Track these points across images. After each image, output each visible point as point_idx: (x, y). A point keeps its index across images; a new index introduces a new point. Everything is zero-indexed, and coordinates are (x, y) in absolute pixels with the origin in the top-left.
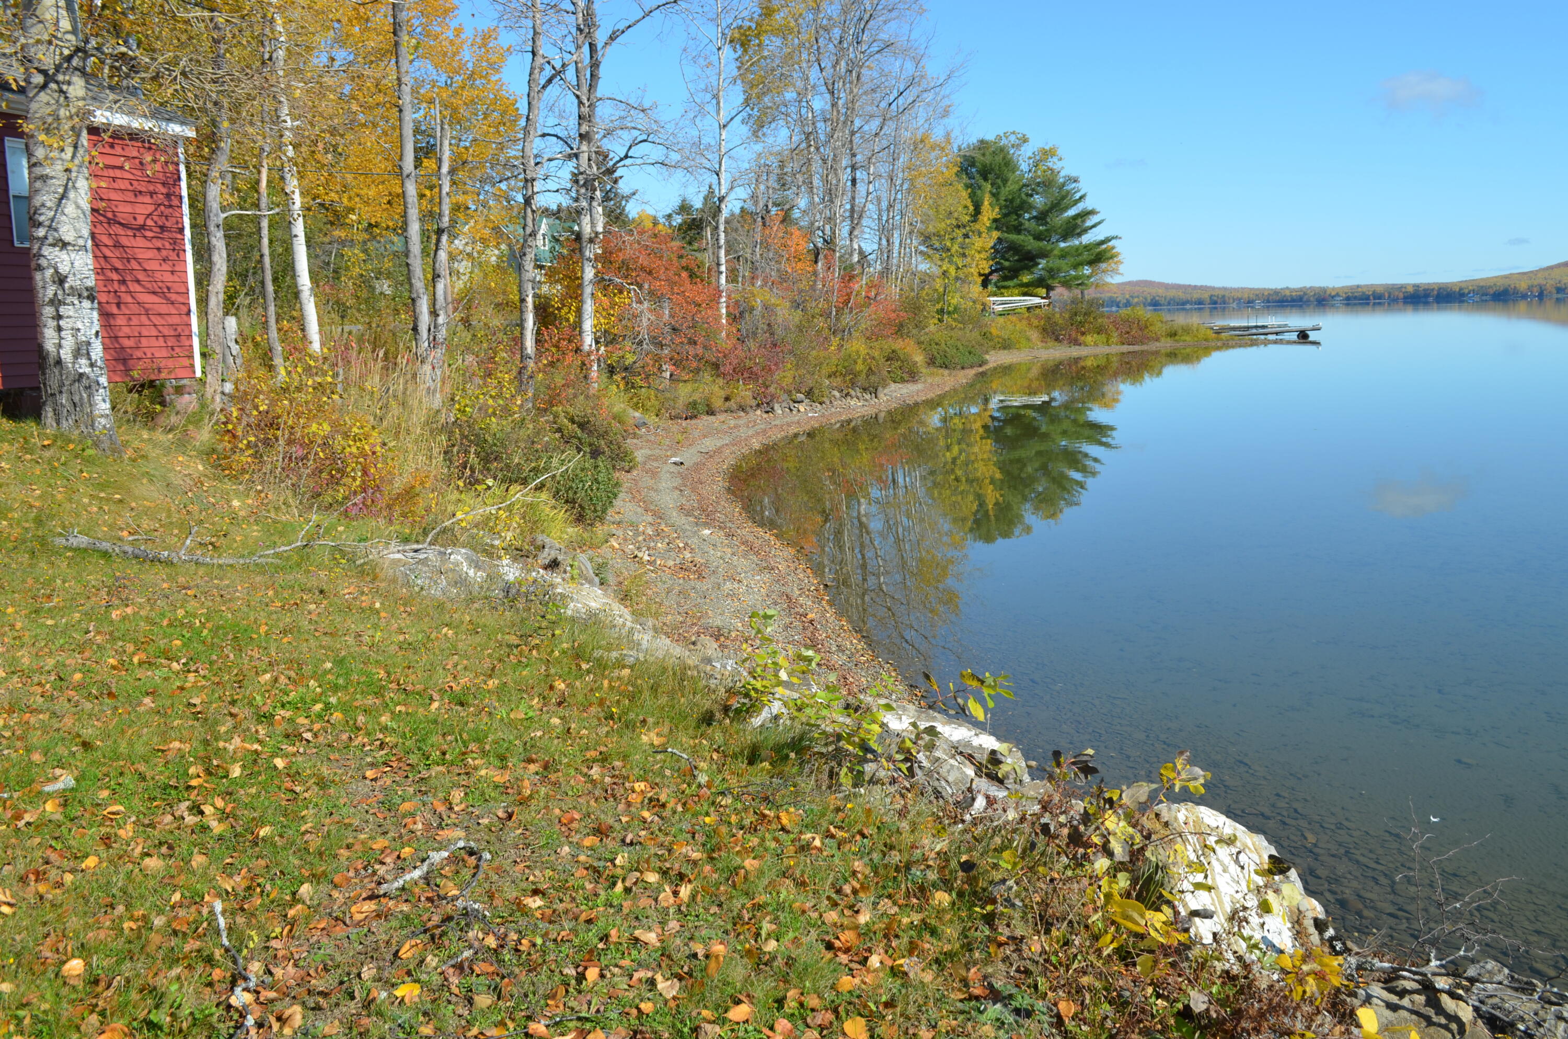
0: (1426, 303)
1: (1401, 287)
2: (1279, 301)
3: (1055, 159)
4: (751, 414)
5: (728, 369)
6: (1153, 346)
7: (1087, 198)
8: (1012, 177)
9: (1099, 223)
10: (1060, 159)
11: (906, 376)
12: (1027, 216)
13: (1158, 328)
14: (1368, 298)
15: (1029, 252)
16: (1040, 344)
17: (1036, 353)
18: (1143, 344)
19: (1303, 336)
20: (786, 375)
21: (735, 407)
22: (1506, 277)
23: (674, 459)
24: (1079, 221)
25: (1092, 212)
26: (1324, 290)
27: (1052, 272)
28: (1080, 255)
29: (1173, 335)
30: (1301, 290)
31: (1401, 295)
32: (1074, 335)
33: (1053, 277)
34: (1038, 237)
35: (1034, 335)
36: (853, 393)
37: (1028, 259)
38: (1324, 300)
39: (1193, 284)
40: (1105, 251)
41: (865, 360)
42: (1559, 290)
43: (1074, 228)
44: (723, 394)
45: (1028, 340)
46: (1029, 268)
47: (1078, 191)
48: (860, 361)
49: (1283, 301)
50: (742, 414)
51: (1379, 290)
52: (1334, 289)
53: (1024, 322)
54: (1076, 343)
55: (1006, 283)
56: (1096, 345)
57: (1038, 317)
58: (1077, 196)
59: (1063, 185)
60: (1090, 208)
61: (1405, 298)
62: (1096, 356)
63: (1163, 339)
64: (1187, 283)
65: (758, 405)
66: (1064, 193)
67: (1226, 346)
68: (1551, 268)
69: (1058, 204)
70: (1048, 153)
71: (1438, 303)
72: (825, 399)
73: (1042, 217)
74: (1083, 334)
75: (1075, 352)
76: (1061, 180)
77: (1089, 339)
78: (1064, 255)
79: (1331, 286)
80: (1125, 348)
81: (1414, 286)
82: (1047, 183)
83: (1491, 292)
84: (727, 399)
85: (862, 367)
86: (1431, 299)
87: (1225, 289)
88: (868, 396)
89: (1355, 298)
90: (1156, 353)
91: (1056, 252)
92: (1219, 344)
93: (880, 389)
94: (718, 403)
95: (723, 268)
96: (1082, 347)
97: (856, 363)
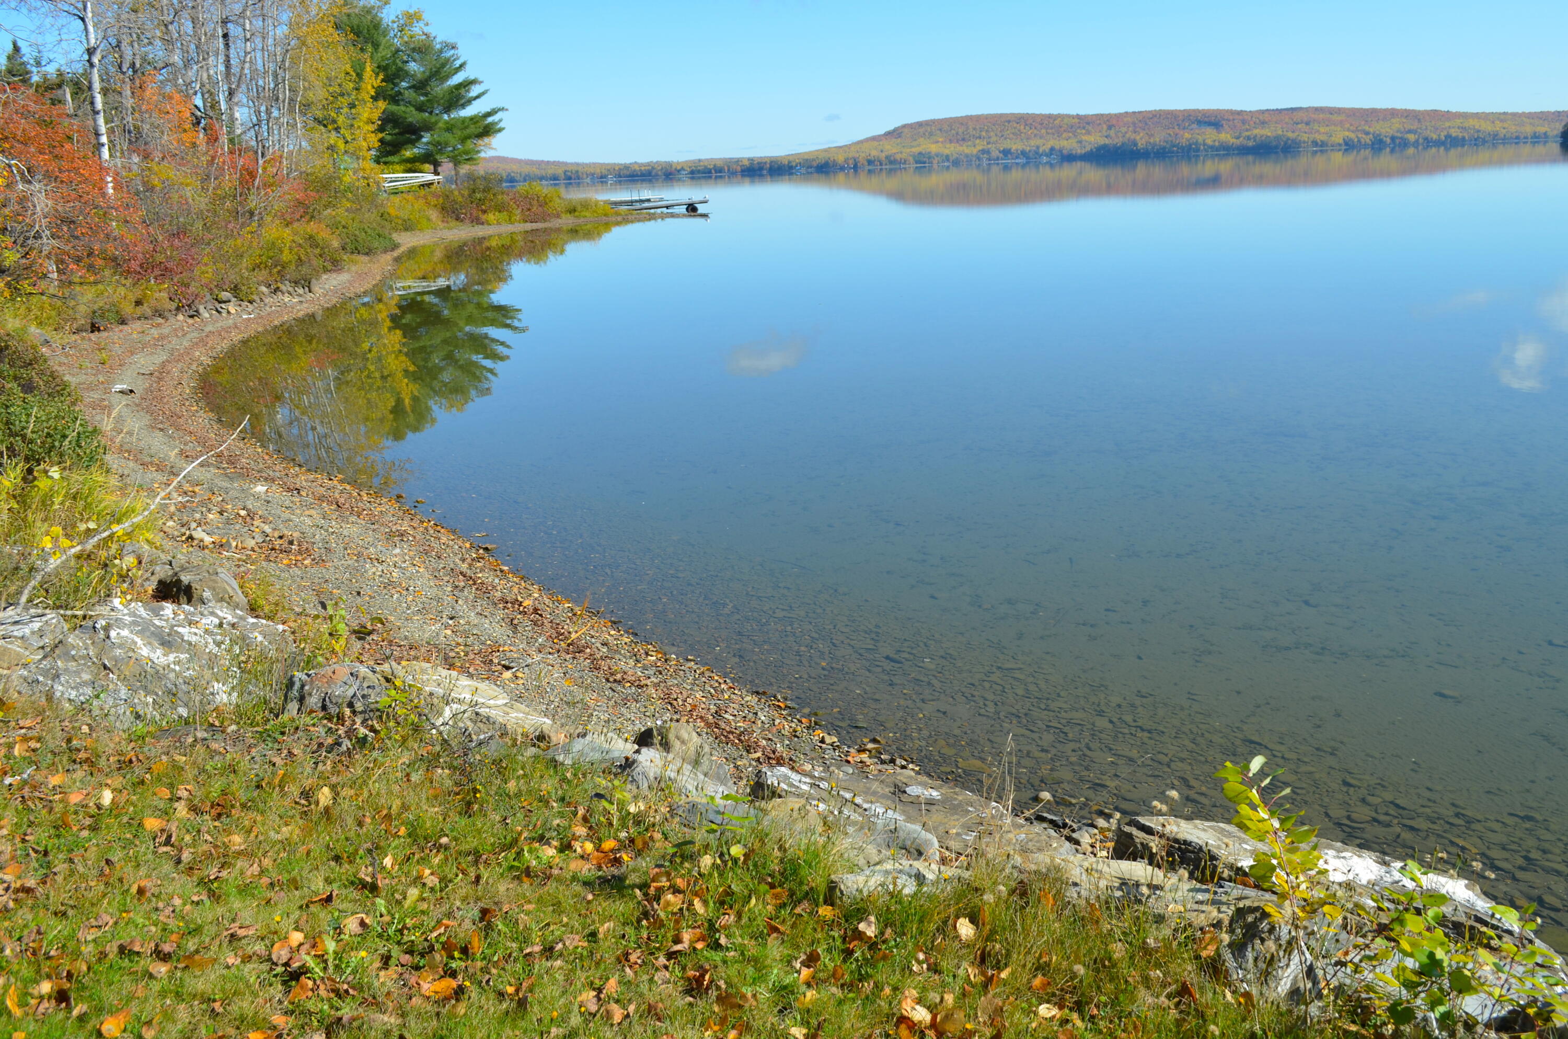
0: (761, 176)
1: (738, 161)
2: (630, 176)
3: (421, 24)
4: (172, 320)
5: (134, 265)
6: (554, 223)
7: (468, 67)
8: (383, 41)
9: (483, 94)
10: (427, 24)
11: (328, 265)
12: (404, 84)
13: (557, 204)
14: (710, 172)
15: (411, 124)
16: (441, 225)
17: (440, 234)
18: (545, 221)
19: (692, 208)
20: (206, 272)
21: (149, 312)
22: (826, 150)
23: (119, 387)
24: (462, 91)
25: (473, 82)
26: (670, 164)
27: (440, 146)
28: (466, 128)
29: (572, 211)
30: (648, 164)
31: (739, 169)
32: (475, 214)
33: (440, 151)
34: (420, 108)
35: (434, 215)
36: (283, 288)
37: (410, 133)
38: (670, 174)
39: (546, 159)
40: (493, 124)
41: (291, 249)
42: (870, 162)
43: (457, 98)
44: (132, 297)
45: (429, 220)
46: (413, 143)
47: (458, 58)
48: (286, 252)
49: (633, 176)
50: (160, 320)
51: (719, 164)
52: (678, 163)
53: (422, 201)
54: (477, 221)
55: (390, 159)
56: (499, 223)
57: (436, 195)
58: (458, 63)
59: (441, 51)
60: (472, 77)
61: (743, 171)
62: (500, 235)
63: (563, 215)
64: (540, 159)
65: (178, 309)
66: (442, 60)
67: (625, 220)
68: (861, 142)
69: (437, 72)
70: (412, 17)
71: (771, 175)
72: (255, 297)
73: (421, 86)
74: (484, 212)
75: (479, 231)
76: (438, 46)
77: (491, 217)
78: (450, 128)
79: (675, 160)
80: (529, 226)
81: (749, 159)
82: (422, 49)
83: (815, 164)
84: (138, 303)
85: (290, 257)
86: (765, 172)
87: (578, 164)
88: (301, 291)
89: (699, 172)
90: (558, 230)
91: (441, 125)
92: (619, 219)
93: (314, 281)
94: (128, 309)
95: (104, 139)
96: (486, 226)
97: (282, 252)
